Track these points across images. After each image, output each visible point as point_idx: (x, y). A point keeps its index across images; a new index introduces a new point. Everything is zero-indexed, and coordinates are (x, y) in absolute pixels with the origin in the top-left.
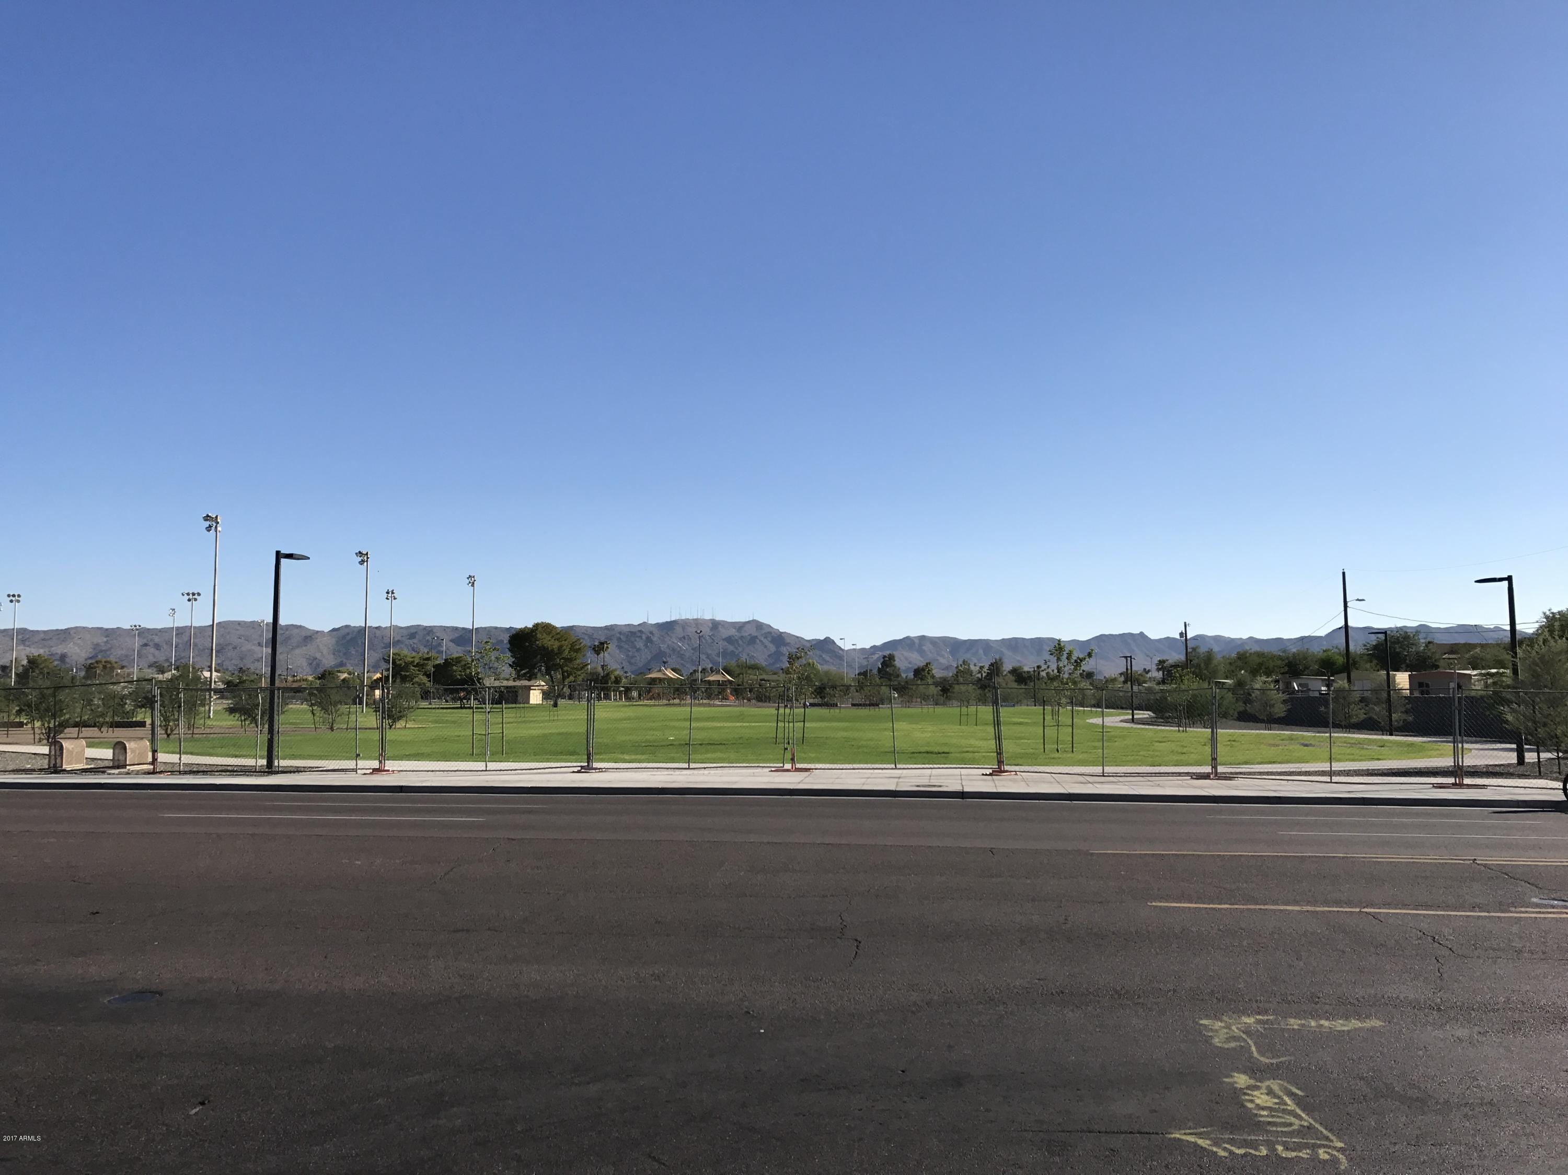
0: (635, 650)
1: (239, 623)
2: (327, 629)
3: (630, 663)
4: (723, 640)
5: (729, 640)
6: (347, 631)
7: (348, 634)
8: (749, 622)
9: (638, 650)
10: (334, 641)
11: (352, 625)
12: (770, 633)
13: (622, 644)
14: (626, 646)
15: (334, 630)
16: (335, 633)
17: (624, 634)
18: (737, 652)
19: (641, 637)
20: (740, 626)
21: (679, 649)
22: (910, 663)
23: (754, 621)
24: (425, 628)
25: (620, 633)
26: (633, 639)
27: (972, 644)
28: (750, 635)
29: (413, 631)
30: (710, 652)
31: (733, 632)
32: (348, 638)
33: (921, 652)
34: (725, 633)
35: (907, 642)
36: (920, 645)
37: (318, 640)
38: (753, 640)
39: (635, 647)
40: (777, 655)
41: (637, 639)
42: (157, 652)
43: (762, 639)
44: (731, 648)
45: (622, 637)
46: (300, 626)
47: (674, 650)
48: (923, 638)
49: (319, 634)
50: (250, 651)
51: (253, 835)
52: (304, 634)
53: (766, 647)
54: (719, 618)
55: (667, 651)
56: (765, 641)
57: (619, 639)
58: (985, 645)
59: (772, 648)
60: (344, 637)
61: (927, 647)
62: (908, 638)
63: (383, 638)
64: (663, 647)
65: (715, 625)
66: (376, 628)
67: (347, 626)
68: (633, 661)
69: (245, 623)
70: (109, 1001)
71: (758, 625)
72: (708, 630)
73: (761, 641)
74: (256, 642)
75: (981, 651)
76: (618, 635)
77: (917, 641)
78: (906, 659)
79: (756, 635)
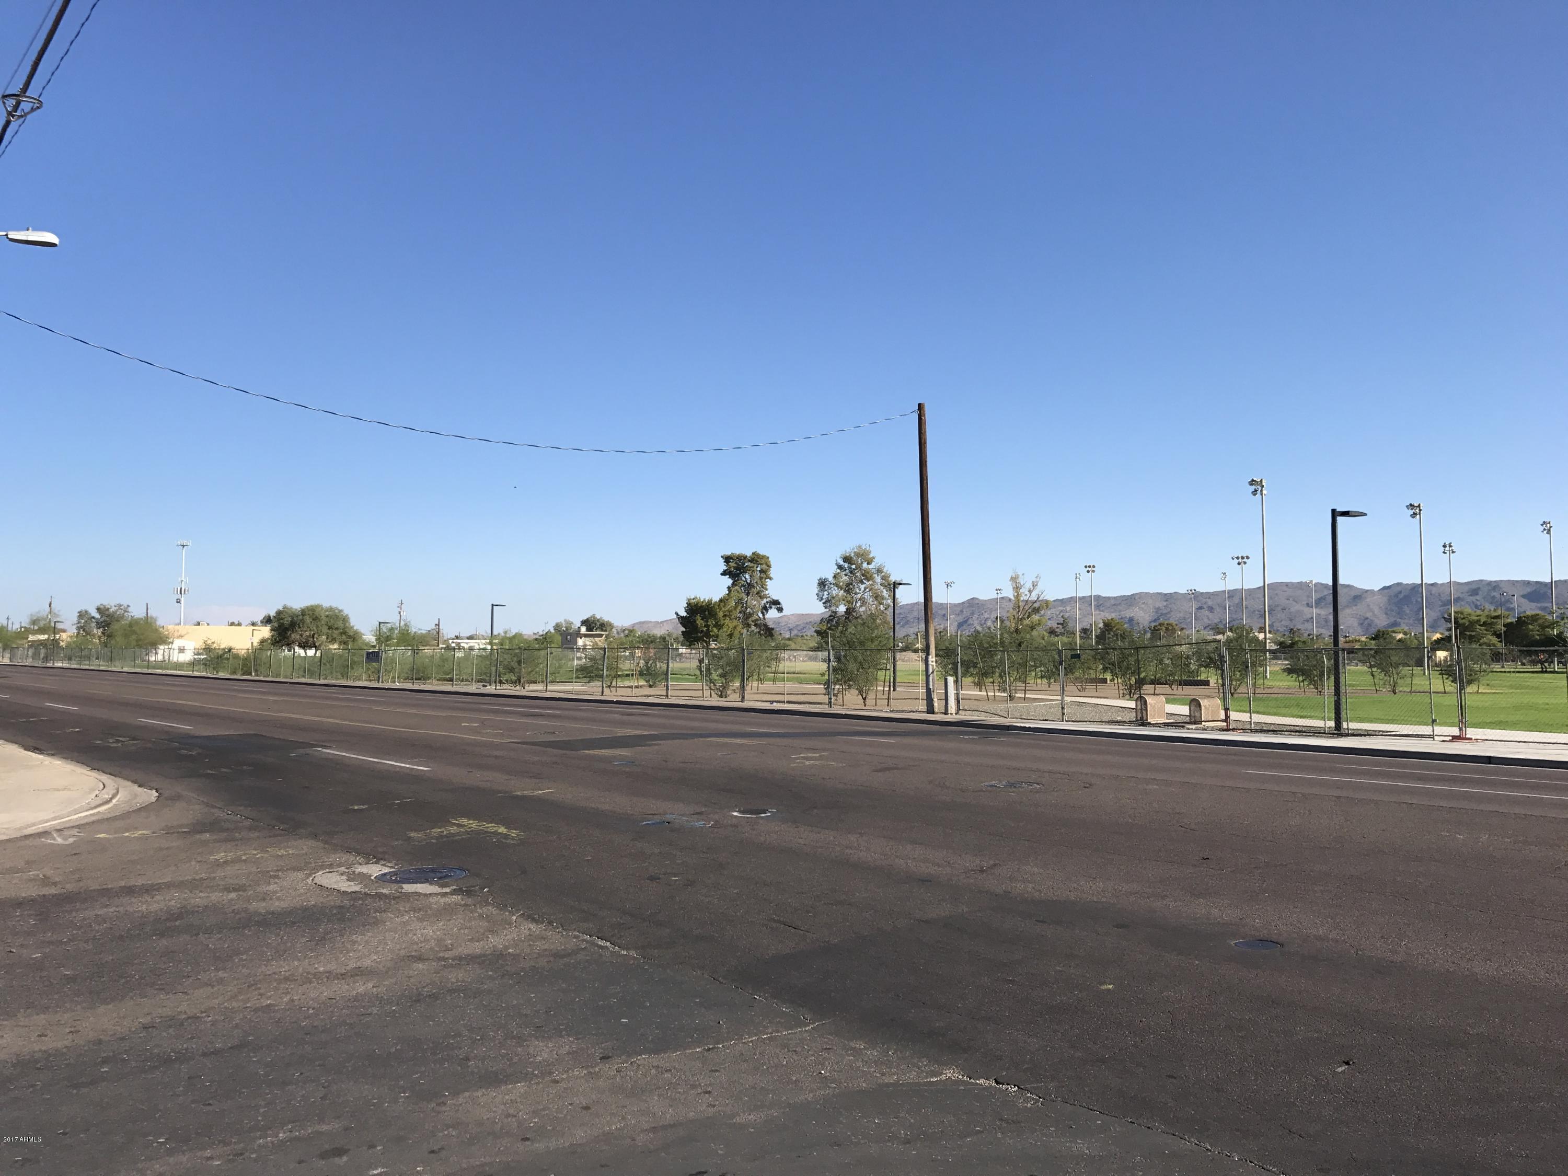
1: (1287, 585)
2: (1376, 589)
6: (1399, 589)
7: (1400, 592)
10: (1385, 599)
11: (1405, 583)
15: (1385, 588)
16: (1386, 591)
24: (1490, 583)
29: (1474, 587)
32: (1401, 596)
37: (1369, 602)
42: (1211, 615)
49: (1369, 592)
50: (1301, 611)
51: (1339, 798)
52: (1353, 593)
60: (1396, 595)
63: (1440, 595)
66: (1432, 585)
67: (1398, 584)
69: (1292, 584)
70: (1235, 944)
74: (1305, 603)
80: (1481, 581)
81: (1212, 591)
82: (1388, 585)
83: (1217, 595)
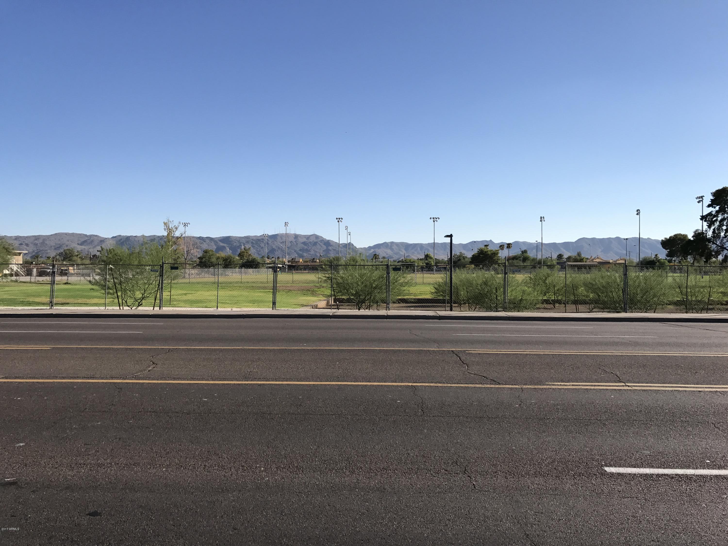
0: (260, 248)
1: (66, 234)
2: (110, 237)
3: (258, 254)
4: (302, 243)
5: (304, 243)
6: (120, 238)
8: (312, 235)
9: (262, 248)
10: (114, 242)
11: (122, 235)
12: (323, 240)
13: (254, 245)
14: (256, 246)
15: (113, 237)
16: (115, 239)
17: (255, 240)
18: (309, 249)
19: (263, 242)
20: (308, 237)
21: (281, 248)
22: (387, 254)
23: (314, 235)
24: (159, 237)
25: (253, 240)
26: (259, 243)
27: (415, 246)
28: (313, 241)
29: (153, 238)
30: (296, 249)
31: (305, 240)
32: (122, 241)
33: (392, 249)
34: (301, 240)
35: (385, 245)
36: (391, 246)
37: (107, 242)
38: (315, 244)
39: (260, 246)
40: (327, 251)
41: (261, 243)
42: (28, 248)
43: (320, 243)
44: (306, 247)
45: (254, 242)
46: (96, 236)
47: (279, 248)
48: (392, 243)
49: (107, 239)
50: (74, 247)
52: (100, 239)
53: (322, 247)
54: (298, 233)
55: (276, 248)
56: (321, 244)
57: (252, 243)
58: (421, 246)
59: (325, 247)
60: (119, 241)
61: (394, 247)
62: (385, 243)
63: (139, 241)
64: (274, 247)
65: (296, 236)
66: (135, 236)
67: (120, 236)
68: (260, 253)
69: (69, 234)
71: (317, 237)
72: (293, 239)
73: (319, 244)
74: (77, 243)
75: (419, 249)
76: (252, 241)
77: (390, 244)
78: (385, 252)
79: (316, 241)
80: (155, 235)
81: (26, 235)
82: (115, 236)
83: (30, 238)
